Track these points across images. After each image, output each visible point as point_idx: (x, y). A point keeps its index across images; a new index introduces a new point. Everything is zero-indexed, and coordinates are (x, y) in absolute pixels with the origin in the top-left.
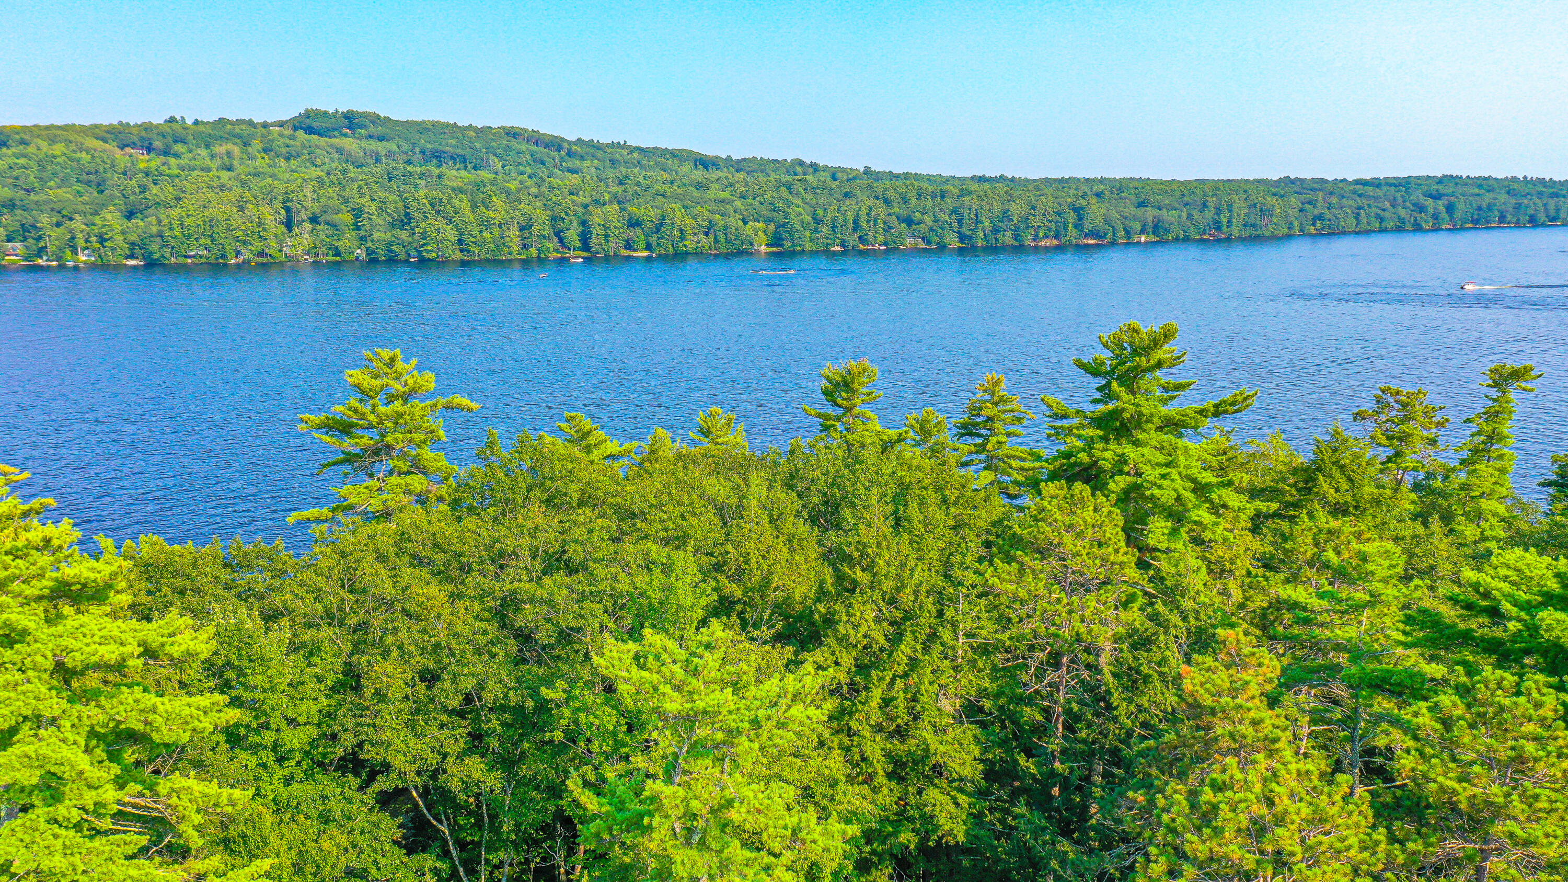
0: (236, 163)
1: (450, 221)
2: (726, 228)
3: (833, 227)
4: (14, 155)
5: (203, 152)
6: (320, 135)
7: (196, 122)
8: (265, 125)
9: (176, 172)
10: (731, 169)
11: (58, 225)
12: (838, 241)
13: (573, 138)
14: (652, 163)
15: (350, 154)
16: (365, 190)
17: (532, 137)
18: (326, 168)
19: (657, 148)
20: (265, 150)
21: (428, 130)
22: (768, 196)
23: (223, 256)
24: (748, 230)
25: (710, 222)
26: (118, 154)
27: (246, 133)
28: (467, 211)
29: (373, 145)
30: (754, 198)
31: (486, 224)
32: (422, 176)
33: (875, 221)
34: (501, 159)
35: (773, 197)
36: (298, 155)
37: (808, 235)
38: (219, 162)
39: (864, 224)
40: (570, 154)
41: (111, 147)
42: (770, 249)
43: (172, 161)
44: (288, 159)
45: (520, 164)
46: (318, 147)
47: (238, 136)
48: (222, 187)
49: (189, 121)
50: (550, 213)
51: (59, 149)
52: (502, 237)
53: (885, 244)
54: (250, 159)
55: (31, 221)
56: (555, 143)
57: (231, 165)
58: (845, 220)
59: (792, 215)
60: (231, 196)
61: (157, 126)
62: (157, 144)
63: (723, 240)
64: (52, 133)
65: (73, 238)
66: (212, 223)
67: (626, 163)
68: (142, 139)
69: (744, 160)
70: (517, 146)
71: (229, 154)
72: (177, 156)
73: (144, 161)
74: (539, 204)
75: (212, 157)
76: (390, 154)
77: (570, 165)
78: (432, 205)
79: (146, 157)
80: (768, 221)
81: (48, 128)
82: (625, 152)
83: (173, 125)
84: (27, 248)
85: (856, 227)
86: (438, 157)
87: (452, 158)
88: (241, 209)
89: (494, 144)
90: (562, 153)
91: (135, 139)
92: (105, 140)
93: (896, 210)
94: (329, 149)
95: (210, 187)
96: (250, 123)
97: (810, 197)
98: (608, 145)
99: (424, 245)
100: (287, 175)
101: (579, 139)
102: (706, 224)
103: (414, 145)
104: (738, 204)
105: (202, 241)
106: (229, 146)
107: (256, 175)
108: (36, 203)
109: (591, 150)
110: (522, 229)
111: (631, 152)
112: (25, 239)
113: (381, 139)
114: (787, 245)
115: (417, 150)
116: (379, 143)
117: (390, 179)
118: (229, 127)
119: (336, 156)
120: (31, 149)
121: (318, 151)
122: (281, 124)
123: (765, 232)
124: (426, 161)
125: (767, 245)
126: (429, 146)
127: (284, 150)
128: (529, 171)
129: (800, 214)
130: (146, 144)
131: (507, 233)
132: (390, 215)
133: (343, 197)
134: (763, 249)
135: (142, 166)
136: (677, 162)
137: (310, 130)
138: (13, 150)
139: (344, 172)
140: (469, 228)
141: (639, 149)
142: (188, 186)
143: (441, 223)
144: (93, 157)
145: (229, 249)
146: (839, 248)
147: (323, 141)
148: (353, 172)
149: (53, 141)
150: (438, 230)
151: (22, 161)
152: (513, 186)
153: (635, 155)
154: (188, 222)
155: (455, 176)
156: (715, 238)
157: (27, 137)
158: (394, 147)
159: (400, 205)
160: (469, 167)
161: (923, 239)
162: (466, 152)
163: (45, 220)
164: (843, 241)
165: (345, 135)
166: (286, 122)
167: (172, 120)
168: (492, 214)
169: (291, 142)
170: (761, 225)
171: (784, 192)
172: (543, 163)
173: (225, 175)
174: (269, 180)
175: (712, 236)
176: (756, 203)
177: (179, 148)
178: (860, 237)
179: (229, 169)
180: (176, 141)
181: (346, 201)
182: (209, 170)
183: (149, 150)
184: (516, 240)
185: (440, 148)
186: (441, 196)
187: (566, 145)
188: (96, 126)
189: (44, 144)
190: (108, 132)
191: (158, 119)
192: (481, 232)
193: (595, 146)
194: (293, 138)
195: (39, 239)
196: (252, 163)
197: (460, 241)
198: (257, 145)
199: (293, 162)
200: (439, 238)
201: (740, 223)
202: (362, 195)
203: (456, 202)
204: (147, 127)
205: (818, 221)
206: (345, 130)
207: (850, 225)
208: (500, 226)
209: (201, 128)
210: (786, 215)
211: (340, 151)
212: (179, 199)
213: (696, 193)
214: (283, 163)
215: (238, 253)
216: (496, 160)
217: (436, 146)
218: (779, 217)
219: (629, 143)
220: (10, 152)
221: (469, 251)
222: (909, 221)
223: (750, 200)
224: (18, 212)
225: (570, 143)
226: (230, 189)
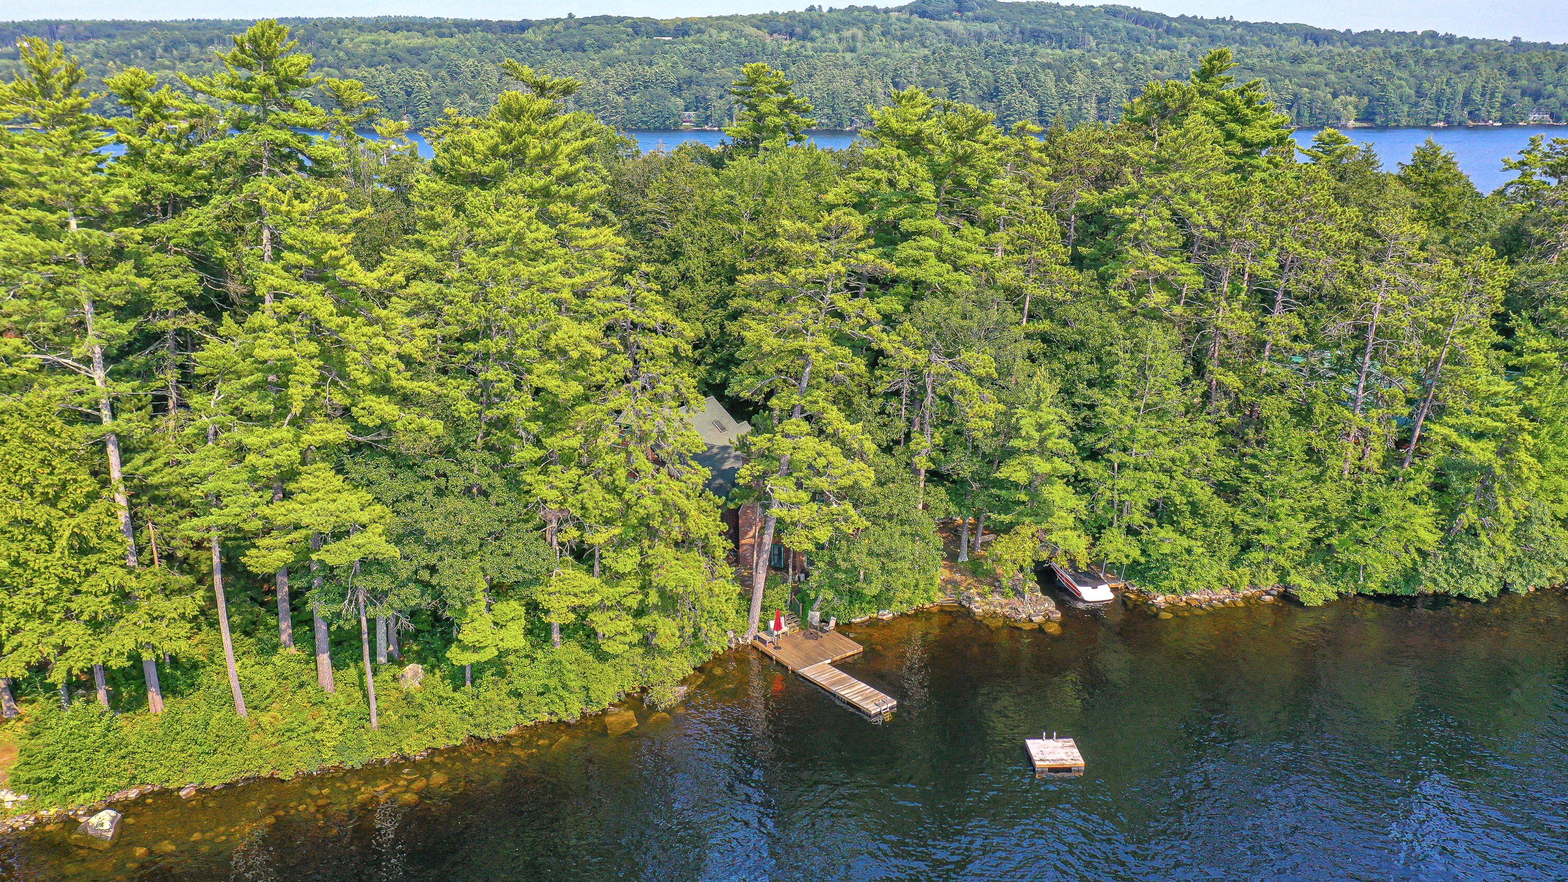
0: (859, 45)
1: (1033, 93)
2: (1312, 101)
3: (1438, 102)
4: (693, 41)
5: (833, 36)
6: (932, 18)
7: (831, 10)
8: (887, 11)
9: (811, 53)
10: (1345, 43)
11: (721, 97)
12: (1441, 116)
13: (1175, 15)
14: (1255, 39)
15: (956, 35)
16: (962, 66)
17: (1132, 14)
18: (932, 48)
19: (1266, 23)
20: (884, 34)
21: (1030, 11)
22: (1368, 69)
23: (840, 124)
24: (1337, 103)
25: (1295, 95)
26: (768, 40)
27: (869, 19)
28: (1051, 84)
29: (977, 26)
30: (1352, 71)
31: (1067, 97)
32: (1016, 54)
33: (1492, 95)
34: (1096, 37)
35: (1373, 69)
36: (911, 37)
37: (1406, 109)
38: (845, 45)
39: (1477, 97)
40: (1168, 31)
41: (763, 34)
42: (1358, 124)
43: (809, 44)
44: (901, 41)
45: (1113, 42)
46: (928, 29)
47: (864, 22)
48: (845, 65)
49: (825, 10)
50: (1129, 87)
51: (725, 35)
52: (1080, 109)
53: (1501, 119)
54: (871, 42)
55: (703, 94)
56: (1154, 21)
57: (855, 47)
58: (1454, 93)
59: (1391, 87)
60: (851, 72)
61: (799, 14)
62: (798, 30)
63: (1306, 114)
64: (719, 23)
65: (730, 108)
66: (833, 95)
67: (1226, 38)
68: (787, 25)
69: (1364, 33)
70: (1115, 24)
71: (854, 38)
72: (813, 40)
73: (787, 45)
74: (1121, 78)
75: (840, 40)
76: (992, 35)
77: (1165, 41)
78: (1020, 79)
79: (788, 42)
80: (1361, 95)
81: (718, 18)
82: (1228, 28)
83: (813, 13)
84: (698, 116)
85: (1467, 100)
86: (1036, 36)
87: (1050, 38)
88: (859, 83)
89: (1092, 22)
90: (1160, 30)
91: (782, 26)
92: (759, 28)
93: (1524, 82)
94: (938, 31)
95: (836, 65)
96: (874, 10)
97: (1420, 70)
98: (1211, 21)
99: (1008, 115)
100: (899, 55)
101: (1182, 16)
102: (1290, 97)
103: (1015, 25)
104: (1332, 77)
105: (826, 111)
106: (854, 30)
107: (874, 55)
108: (707, 79)
109: (1192, 27)
110: (1100, 101)
111: (1235, 28)
112: (697, 108)
113: (985, 20)
114: (1379, 120)
115: (1018, 29)
116: (984, 25)
117: (987, 57)
118: (856, 13)
119: (943, 37)
120: (705, 37)
121: (929, 33)
122: (900, 9)
123: (1356, 107)
124: (1024, 41)
125: (1356, 120)
126: (1029, 26)
127: (899, 33)
128: (1122, 47)
129: (1401, 87)
130: (790, 30)
131: (1085, 105)
132: (981, 89)
133: (943, 73)
134: (1351, 123)
135: (785, 49)
136: (1284, 37)
137: (923, 14)
138: (693, 38)
139: (947, 51)
140: (1050, 100)
141: (1246, 25)
142: (819, 64)
143: (1026, 96)
144: (750, 42)
145: (845, 117)
146: (1442, 124)
147: (933, 24)
148: (955, 50)
149: (721, 29)
150: (1021, 102)
151: (699, 46)
152: (1098, 61)
153: (1239, 30)
154: (816, 94)
155: (1048, 53)
156: (1298, 112)
157: (703, 27)
158: (996, 27)
159: (991, 79)
160: (1065, 45)
161: (1552, 115)
162: (1063, 31)
163: (713, 93)
164: (1448, 116)
165: (954, 18)
166: (904, 7)
167: (812, 9)
168: (1073, 88)
169: (905, 26)
170: (1353, 99)
171: (1389, 65)
172: (1138, 41)
173: (849, 56)
174: (884, 59)
175: (1295, 110)
176: (1353, 76)
177: (815, 33)
178: (1470, 113)
179: (853, 50)
180: (813, 28)
181: (945, 76)
182: (837, 51)
183: (791, 35)
184: (1093, 112)
185: (1040, 27)
186: (1029, 70)
187: (1166, 22)
188: (753, 16)
189: (714, 32)
190: (761, 21)
191: (801, 8)
192: (1060, 104)
193: (1197, 22)
194: (908, 21)
195: (707, 109)
196: (872, 46)
197: (1040, 113)
198: (877, 29)
199: (906, 43)
200: (1021, 110)
201: (1329, 96)
202: (959, 71)
203: (1042, 77)
204: (792, 15)
205: (1420, 93)
206: (954, 14)
207: (1460, 98)
208: (1079, 98)
209: (834, 15)
210: (1384, 88)
211: (947, 32)
212: (810, 76)
213: (1288, 66)
214: (897, 45)
215: (852, 121)
216: (1091, 38)
217: (1035, 26)
218: (1376, 91)
219: (1235, 19)
220: (690, 39)
221: (1047, 122)
222: (1536, 96)
223: (1348, 73)
224: (694, 87)
225: (1171, 20)
226: (851, 67)
